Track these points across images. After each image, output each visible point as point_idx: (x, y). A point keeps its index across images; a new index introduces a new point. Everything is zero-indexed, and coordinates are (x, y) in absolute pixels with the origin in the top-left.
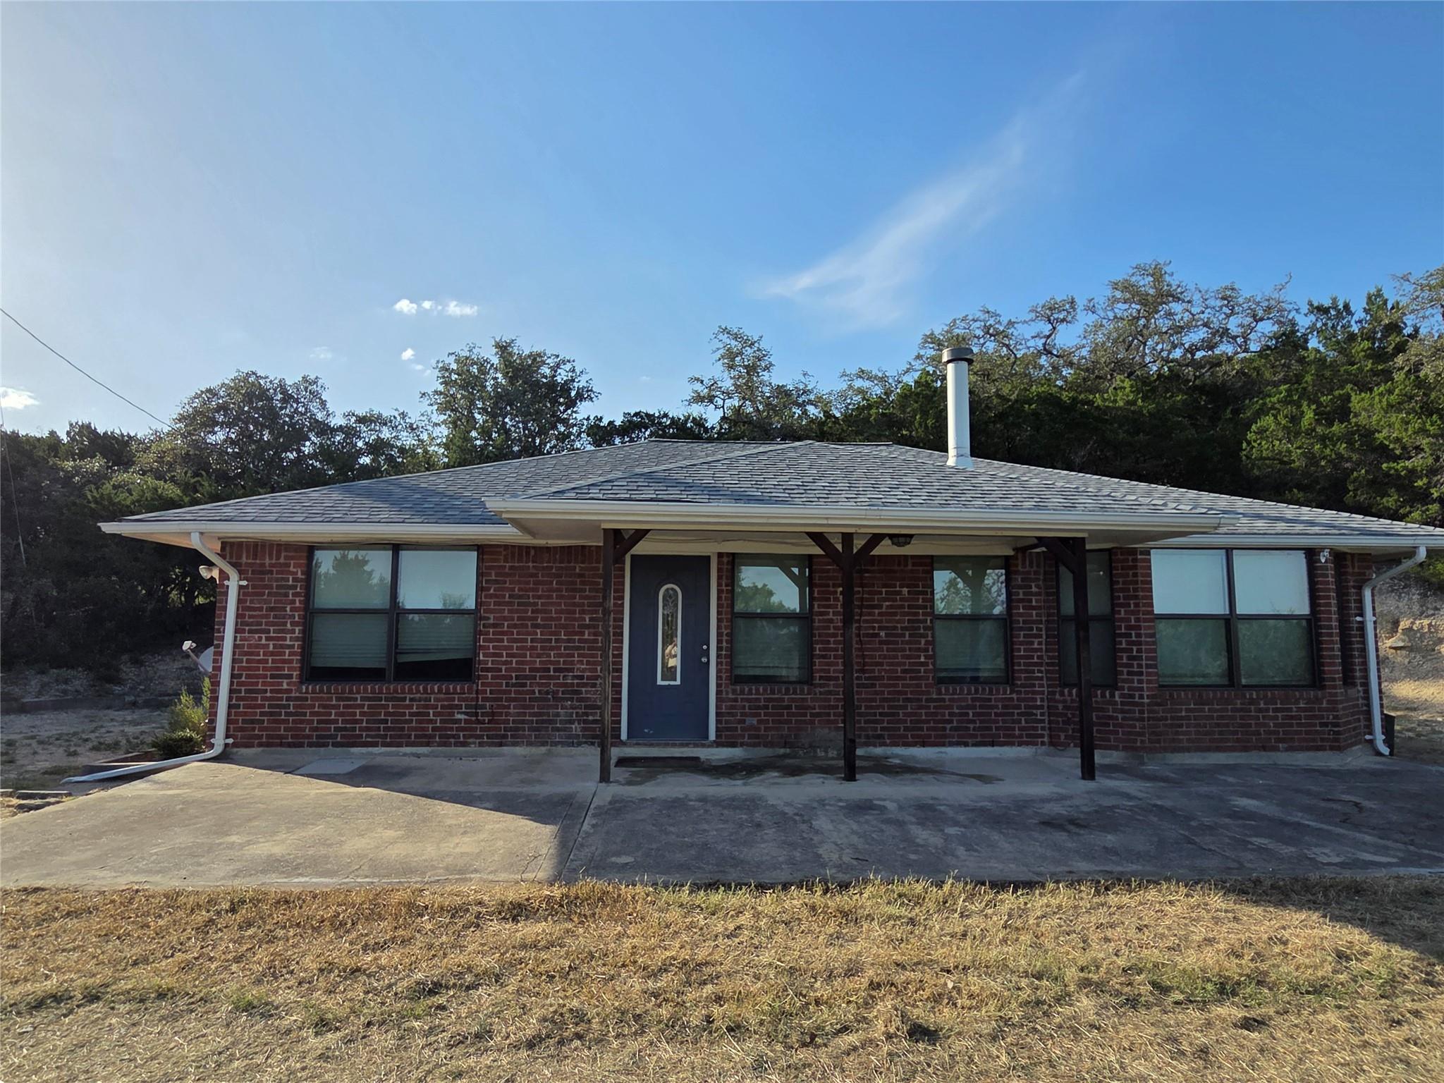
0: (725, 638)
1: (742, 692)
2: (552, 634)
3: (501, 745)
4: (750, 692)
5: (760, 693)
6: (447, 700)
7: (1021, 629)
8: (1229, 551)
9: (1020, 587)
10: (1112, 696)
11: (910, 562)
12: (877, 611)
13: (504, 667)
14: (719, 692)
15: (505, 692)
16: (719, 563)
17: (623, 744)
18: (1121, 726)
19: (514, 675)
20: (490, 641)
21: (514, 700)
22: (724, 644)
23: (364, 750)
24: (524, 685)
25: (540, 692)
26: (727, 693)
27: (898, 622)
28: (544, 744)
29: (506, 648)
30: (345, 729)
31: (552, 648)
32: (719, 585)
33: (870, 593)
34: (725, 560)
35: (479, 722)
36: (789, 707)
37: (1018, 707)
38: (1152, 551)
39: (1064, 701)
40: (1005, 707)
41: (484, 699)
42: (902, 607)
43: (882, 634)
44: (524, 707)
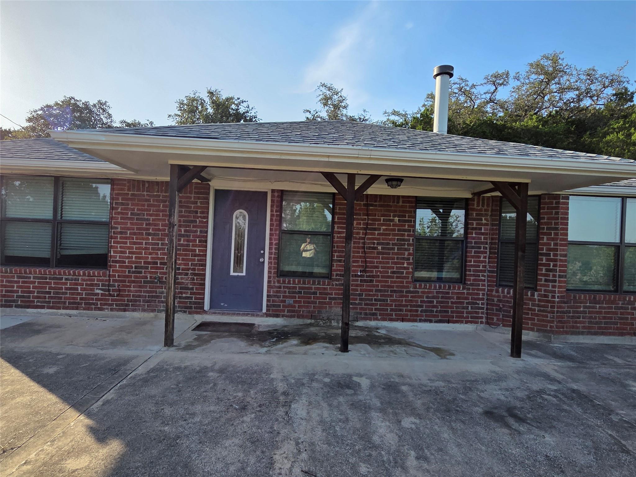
0: (274, 246)
1: (284, 282)
2: (158, 240)
3: (125, 310)
4: (289, 283)
5: (296, 283)
6: (89, 280)
7: (473, 247)
8: (624, 198)
9: (475, 219)
10: (533, 295)
11: (401, 200)
12: (376, 232)
13: (127, 261)
14: (269, 282)
15: (127, 277)
16: (273, 196)
17: (205, 312)
18: (537, 315)
19: (134, 266)
20: (118, 243)
21: (134, 282)
22: (274, 251)
23: (35, 310)
24: (141, 273)
25: (151, 277)
26: (274, 283)
27: (390, 240)
28: (153, 311)
29: (129, 248)
30: (23, 297)
31: (159, 249)
32: (272, 211)
33: (373, 220)
34: (276, 194)
35: (110, 295)
36: (315, 293)
37: (467, 298)
38: (571, 197)
39: (499, 296)
40: (458, 298)
41: (114, 281)
42: (394, 230)
43: (380, 247)
44: (140, 287)
